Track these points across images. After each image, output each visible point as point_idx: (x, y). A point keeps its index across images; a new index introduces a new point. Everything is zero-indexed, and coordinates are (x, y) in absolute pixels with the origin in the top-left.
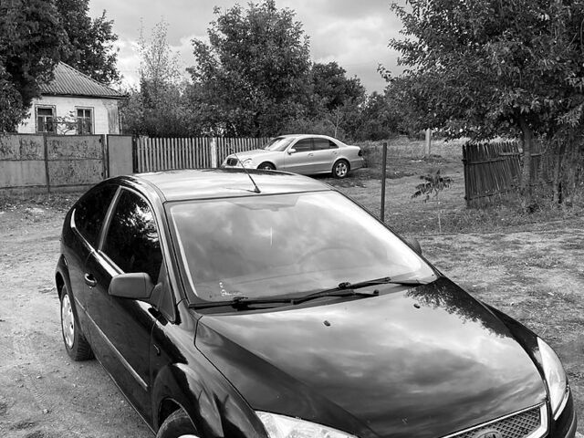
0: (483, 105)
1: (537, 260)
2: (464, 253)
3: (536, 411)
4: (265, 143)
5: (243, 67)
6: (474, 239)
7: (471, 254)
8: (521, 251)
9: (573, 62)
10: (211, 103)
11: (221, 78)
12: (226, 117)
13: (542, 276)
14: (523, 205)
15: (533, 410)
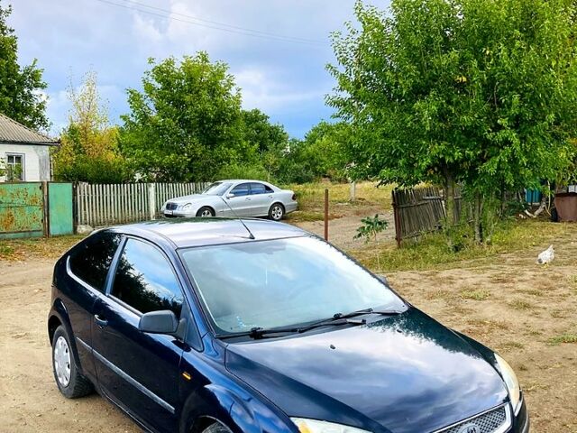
0: (412, 156)
1: (471, 293)
2: (406, 288)
3: (501, 410)
4: (203, 189)
5: (177, 115)
6: (413, 276)
7: (412, 289)
8: (456, 286)
9: (488, 119)
10: (145, 149)
11: (156, 125)
12: (160, 162)
13: (476, 307)
14: (449, 244)
15: (500, 408)
